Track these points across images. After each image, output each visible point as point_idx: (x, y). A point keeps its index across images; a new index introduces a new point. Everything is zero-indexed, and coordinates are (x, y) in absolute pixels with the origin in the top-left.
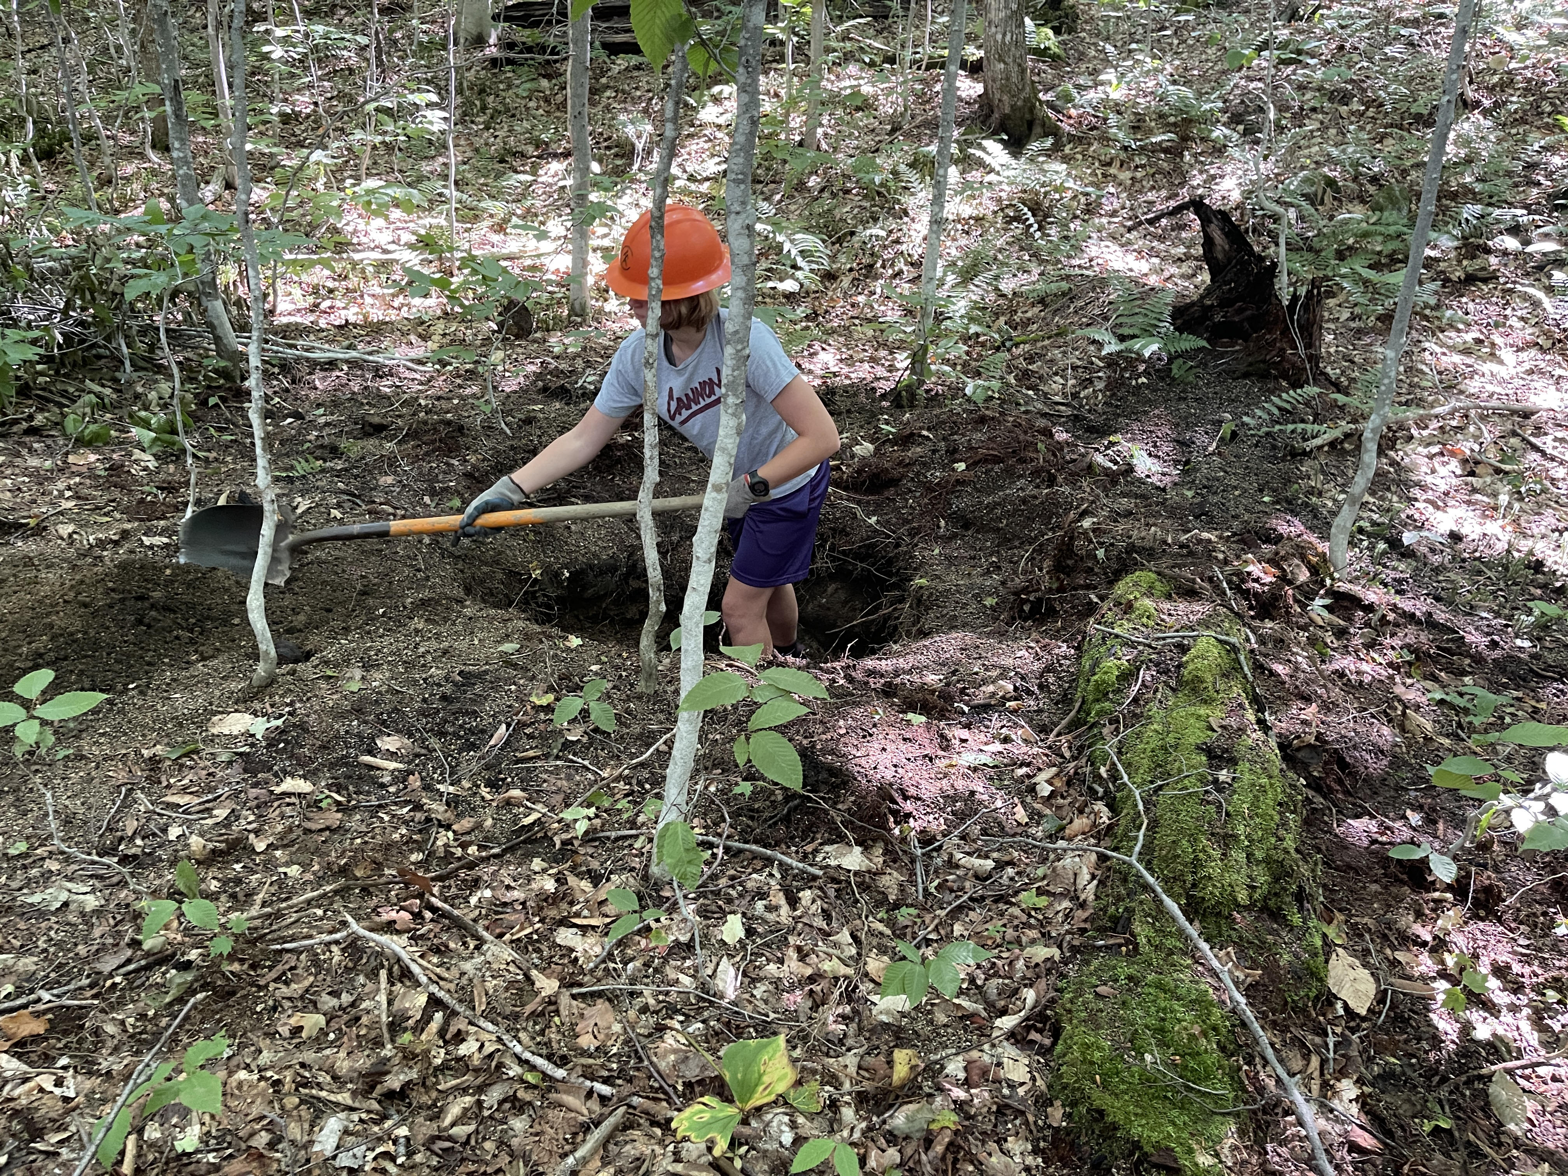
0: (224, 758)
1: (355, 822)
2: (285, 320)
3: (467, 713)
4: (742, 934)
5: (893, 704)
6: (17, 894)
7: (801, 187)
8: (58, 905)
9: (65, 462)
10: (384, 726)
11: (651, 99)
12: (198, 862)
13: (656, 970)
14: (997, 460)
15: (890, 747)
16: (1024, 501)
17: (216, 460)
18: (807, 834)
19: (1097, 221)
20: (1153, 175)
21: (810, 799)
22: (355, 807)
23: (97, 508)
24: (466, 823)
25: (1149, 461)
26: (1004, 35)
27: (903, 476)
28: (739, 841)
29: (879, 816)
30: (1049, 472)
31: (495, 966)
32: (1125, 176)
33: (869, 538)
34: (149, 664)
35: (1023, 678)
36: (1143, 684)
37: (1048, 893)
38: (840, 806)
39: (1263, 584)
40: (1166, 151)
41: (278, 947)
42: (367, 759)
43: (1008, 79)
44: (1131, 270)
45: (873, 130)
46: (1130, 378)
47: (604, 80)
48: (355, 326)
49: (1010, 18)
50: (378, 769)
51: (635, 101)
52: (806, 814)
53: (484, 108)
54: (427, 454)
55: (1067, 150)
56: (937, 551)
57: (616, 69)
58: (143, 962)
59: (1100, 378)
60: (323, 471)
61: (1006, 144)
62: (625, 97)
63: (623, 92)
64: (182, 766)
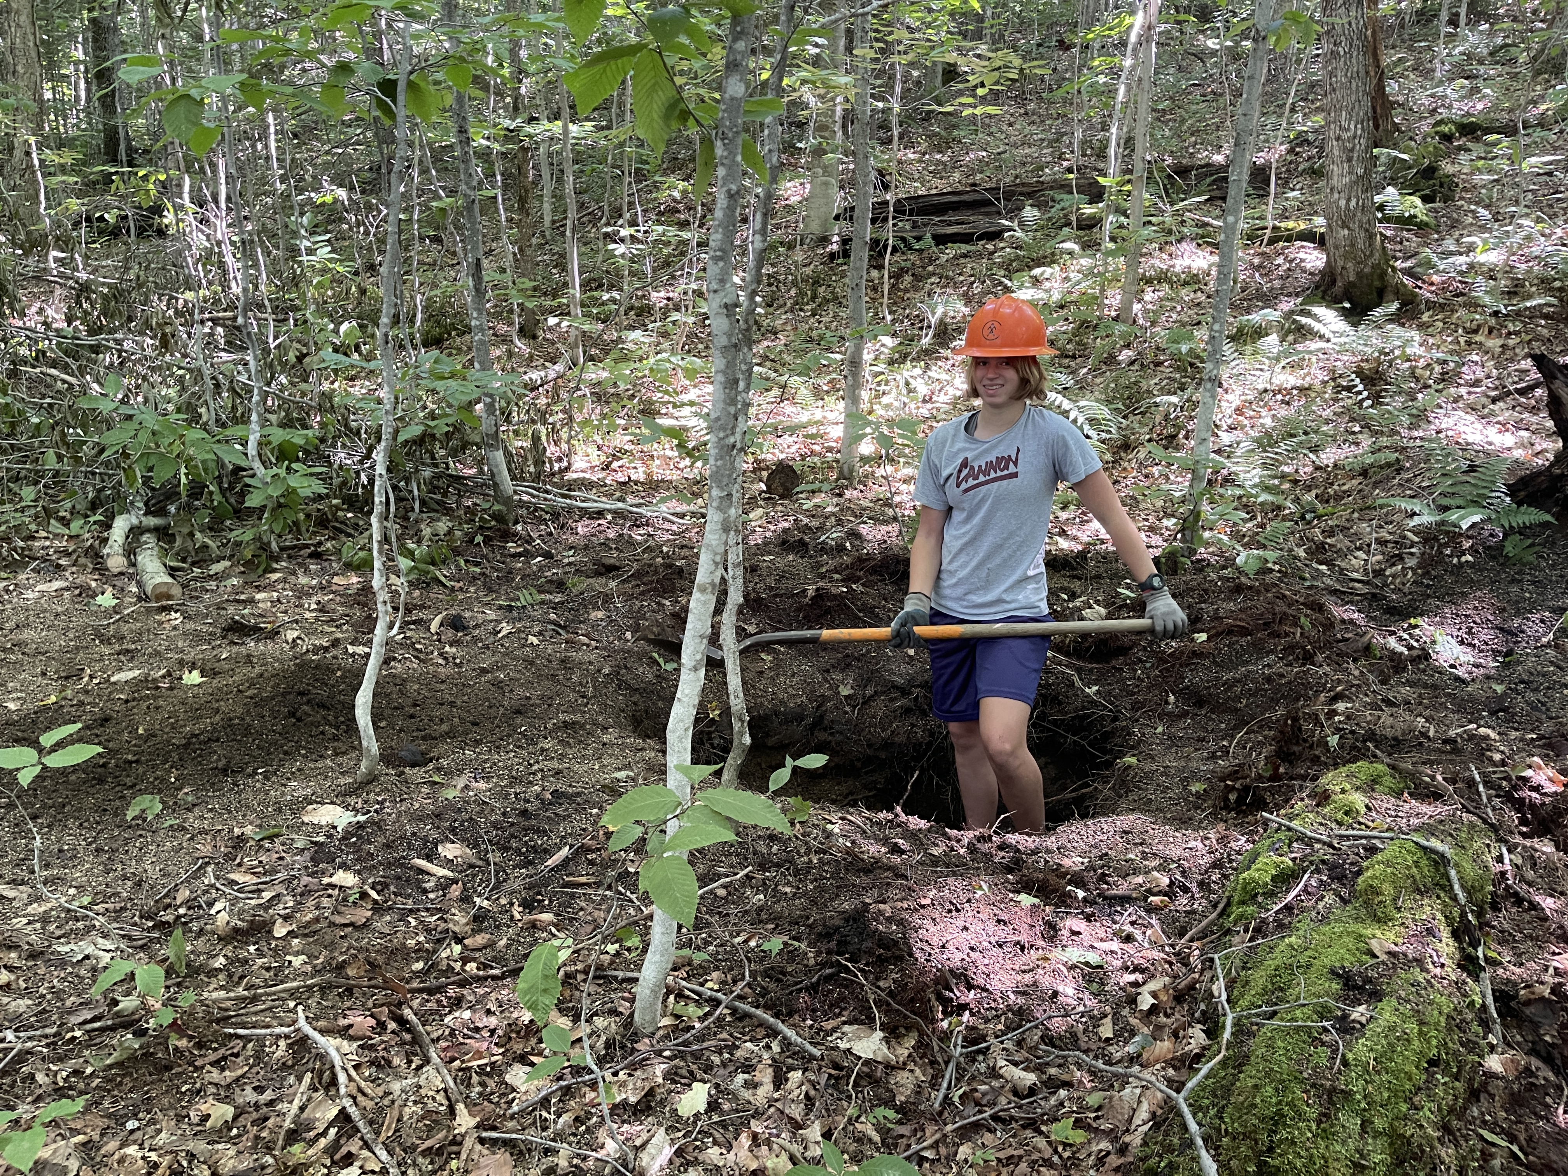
0: (299, 845)
1: (382, 924)
2: (575, 476)
3: (537, 831)
4: (702, 1107)
5: (1007, 881)
6: (54, 941)
7: (1111, 360)
8: (80, 957)
9: (328, 582)
10: (453, 833)
11: (973, 283)
12: (220, 939)
13: (588, 1130)
14: (1244, 632)
15: (974, 928)
16: (1269, 679)
17: (461, 589)
18: (834, 1007)
19: (1452, 390)
20: (1529, 342)
21: (847, 970)
22: (390, 908)
23: (333, 620)
24: (480, 939)
25: (1458, 649)
26: (1349, 200)
27: (1135, 644)
28: (751, 1004)
29: (921, 1000)
30: (1303, 648)
31: (423, 1092)
32: (1494, 343)
33: (1084, 708)
34: (286, 753)
35: (1183, 873)
36: (1305, 890)
37: (1088, 1128)
38: (881, 984)
39: (1545, 794)
40: (1546, 317)
41: (232, 1031)
42: (422, 863)
43: (1352, 245)
44: (1490, 444)
45: (1198, 304)
46: (1451, 556)
47: (931, 268)
48: (636, 483)
49: (1356, 183)
50: (428, 874)
51: (956, 286)
52: (841, 985)
53: (814, 298)
54: (642, 593)
55: (1425, 317)
56: (1160, 729)
57: (944, 258)
58: (109, 1022)
59: (1412, 554)
60: (543, 602)
61: (1346, 314)
62: (948, 282)
63: (947, 277)
64: (261, 847)
